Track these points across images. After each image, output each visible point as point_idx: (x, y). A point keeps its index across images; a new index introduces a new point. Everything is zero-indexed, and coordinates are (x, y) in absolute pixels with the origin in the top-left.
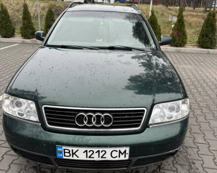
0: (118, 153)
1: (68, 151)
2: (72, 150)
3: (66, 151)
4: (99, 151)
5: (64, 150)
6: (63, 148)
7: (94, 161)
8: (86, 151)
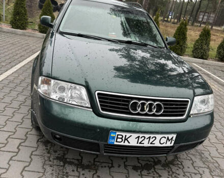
0: (166, 139)
1: (121, 137)
2: (126, 136)
3: (119, 137)
4: (150, 138)
5: (118, 135)
6: (118, 133)
7: (143, 147)
8: (139, 137)
